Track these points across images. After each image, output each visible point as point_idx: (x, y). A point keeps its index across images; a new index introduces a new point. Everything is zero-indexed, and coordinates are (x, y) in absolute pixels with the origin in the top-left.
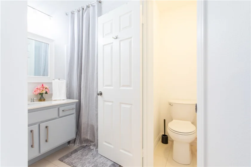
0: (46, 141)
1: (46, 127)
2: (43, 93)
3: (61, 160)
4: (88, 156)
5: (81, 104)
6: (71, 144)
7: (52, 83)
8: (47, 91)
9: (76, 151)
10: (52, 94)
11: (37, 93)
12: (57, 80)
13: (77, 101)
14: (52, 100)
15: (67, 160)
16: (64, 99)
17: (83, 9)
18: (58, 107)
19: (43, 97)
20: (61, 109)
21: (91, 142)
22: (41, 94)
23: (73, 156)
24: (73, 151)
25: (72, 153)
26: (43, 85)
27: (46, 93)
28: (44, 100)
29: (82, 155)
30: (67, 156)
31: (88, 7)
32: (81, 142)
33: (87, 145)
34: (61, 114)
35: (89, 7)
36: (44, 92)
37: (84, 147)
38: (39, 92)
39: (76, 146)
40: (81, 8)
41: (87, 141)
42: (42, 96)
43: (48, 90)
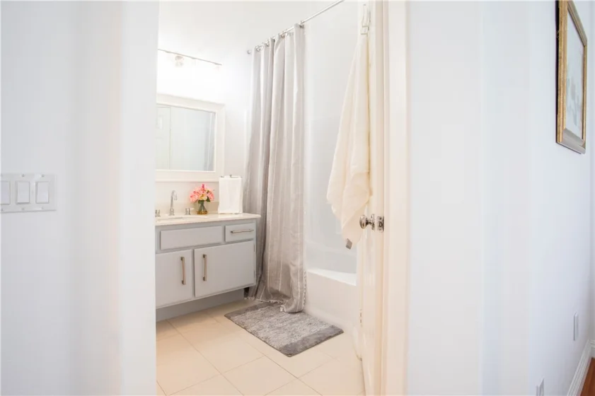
0: (204, 279)
1: (204, 256)
2: (203, 201)
3: (228, 317)
4: (272, 319)
5: (267, 223)
6: (249, 298)
7: (218, 183)
8: (210, 196)
9: (255, 308)
10: (217, 204)
11: (194, 199)
12: (227, 178)
13: (258, 216)
14: (217, 213)
15: (236, 318)
16: (238, 212)
17: (274, 41)
18: (224, 224)
19: (204, 208)
20: (229, 228)
21: (285, 297)
22: (201, 202)
23: (249, 314)
24: (251, 307)
25: (247, 310)
26: (203, 187)
27: (208, 200)
28: (206, 213)
29: (263, 315)
30: (239, 313)
31: (282, 37)
32: (267, 296)
33: (275, 303)
34: (229, 238)
35: (284, 37)
36: (205, 198)
37: (271, 305)
38: (197, 197)
39: (258, 301)
40: (270, 41)
41: (277, 294)
42: (202, 205)
43: (212, 195)
